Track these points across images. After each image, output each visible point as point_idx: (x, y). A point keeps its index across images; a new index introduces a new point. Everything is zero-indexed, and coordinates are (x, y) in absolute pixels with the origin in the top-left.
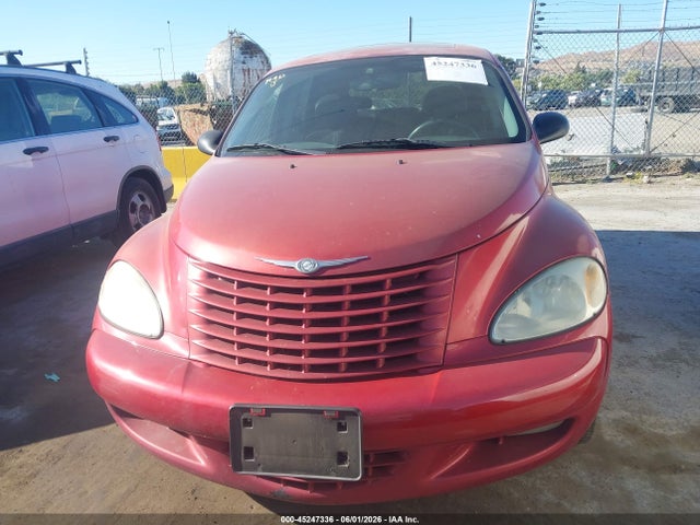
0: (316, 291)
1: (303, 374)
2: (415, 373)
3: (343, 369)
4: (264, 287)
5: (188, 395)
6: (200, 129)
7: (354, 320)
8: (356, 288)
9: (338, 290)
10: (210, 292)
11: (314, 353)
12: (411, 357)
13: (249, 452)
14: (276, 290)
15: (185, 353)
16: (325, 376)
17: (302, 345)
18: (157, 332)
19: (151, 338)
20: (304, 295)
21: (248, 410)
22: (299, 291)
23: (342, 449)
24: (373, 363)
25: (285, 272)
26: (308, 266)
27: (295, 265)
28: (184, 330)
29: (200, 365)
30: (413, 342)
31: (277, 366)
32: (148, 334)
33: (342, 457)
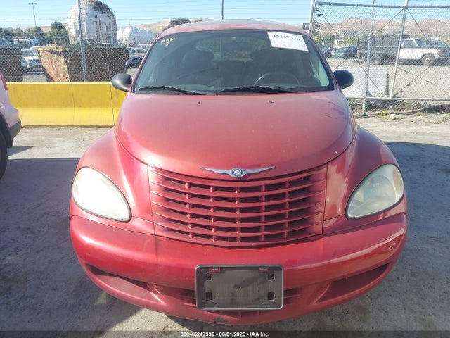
0: (243, 190)
1: (237, 243)
2: (306, 240)
3: (263, 239)
4: (208, 187)
5: (162, 260)
6: (58, 66)
7: (268, 208)
8: (268, 187)
9: (257, 189)
10: (167, 190)
11: (243, 230)
12: (303, 231)
13: (209, 296)
14: (216, 189)
15: (151, 231)
16: (252, 244)
17: (237, 224)
18: (126, 217)
19: (122, 221)
20: (236, 192)
21: (209, 269)
22: (232, 190)
23: (271, 291)
24: (281, 235)
25: (222, 177)
26: (237, 173)
27: (229, 172)
28: (149, 216)
29: (164, 239)
30: (304, 221)
31: (219, 238)
32: (120, 218)
33: (270, 296)
